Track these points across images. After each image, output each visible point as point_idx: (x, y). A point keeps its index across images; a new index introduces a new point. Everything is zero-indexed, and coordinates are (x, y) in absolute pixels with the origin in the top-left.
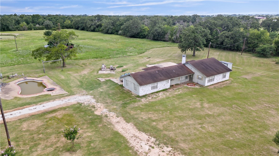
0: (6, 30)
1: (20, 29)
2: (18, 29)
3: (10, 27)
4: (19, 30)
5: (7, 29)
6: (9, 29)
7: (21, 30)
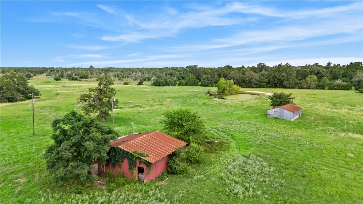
0: (278, 86)
1: (301, 86)
2: (299, 85)
3: (285, 83)
4: (299, 88)
5: (280, 85)
6: (283, 84)
7: (303, 88)
